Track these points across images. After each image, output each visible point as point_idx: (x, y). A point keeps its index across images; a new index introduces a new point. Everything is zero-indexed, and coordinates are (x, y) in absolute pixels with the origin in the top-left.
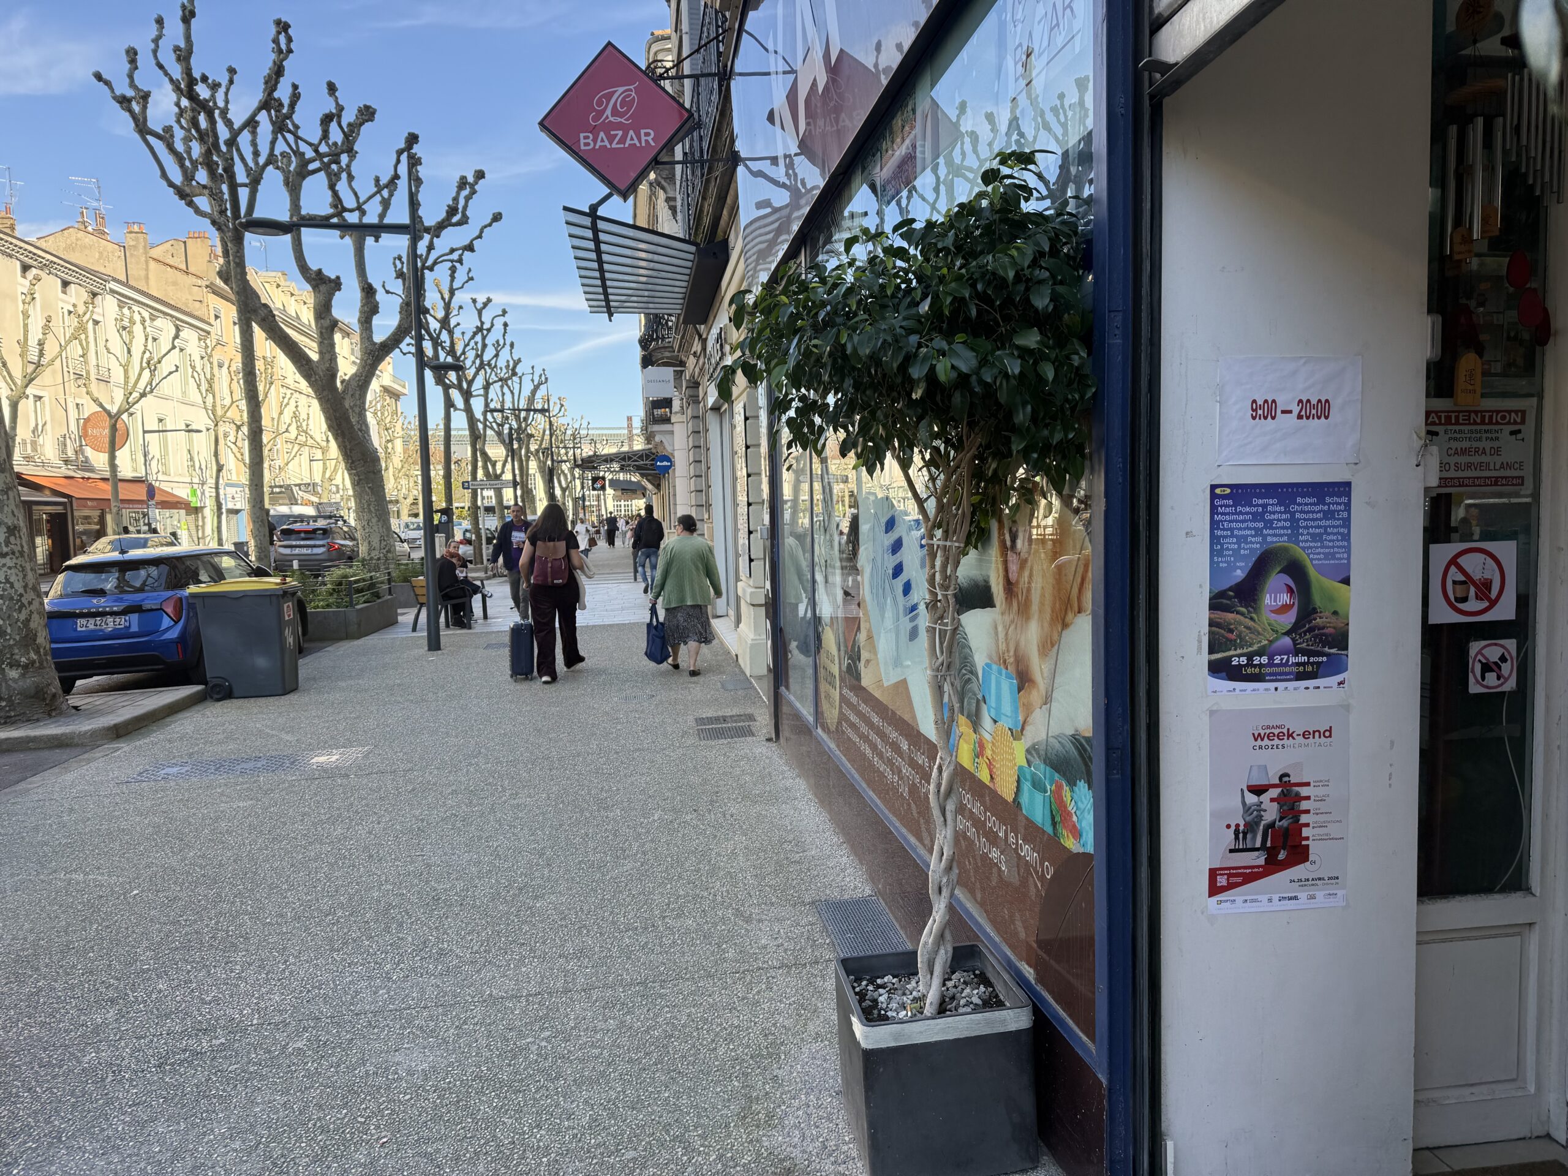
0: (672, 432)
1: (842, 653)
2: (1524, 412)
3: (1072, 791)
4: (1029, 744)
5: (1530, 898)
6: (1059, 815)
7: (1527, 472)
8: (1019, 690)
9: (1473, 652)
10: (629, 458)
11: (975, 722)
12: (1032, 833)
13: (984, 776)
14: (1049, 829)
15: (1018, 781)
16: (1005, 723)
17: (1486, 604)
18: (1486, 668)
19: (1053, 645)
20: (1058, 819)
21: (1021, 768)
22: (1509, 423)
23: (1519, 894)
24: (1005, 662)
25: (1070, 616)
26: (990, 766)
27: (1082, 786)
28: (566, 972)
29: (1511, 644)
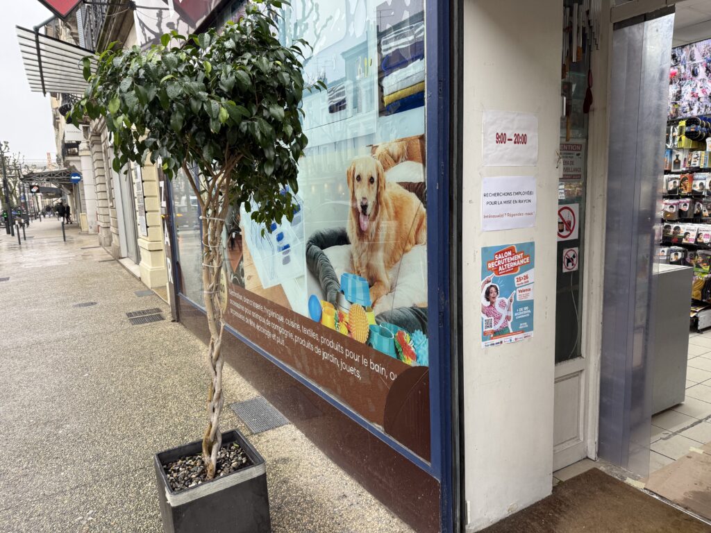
0: (80, 161)
1: (229, 272)
2: (581, 145)
3: (411, 335)
4: (378, 313)
5: (582, 359)
6: (400, 348)
7: (582, 173)
8: (370, 287)
9: (564, 254)
10: (54, 175)
11: (336, 303)
12: (380, 358)
13: (343, 331)
14: (394, 356)
15: (370, 333)
16: (360, 303)
17: (569, 232)
18: (569, 261)
19: (396, 262)
20: (400, 350)
21: (371, 326)
22: (576, 150)
23: (578, 358)
24: (358, 272)
25: (409, 246)
26: (348, 326)
27: (419, 334)
28: (92, 471)
29: (576, 249)
